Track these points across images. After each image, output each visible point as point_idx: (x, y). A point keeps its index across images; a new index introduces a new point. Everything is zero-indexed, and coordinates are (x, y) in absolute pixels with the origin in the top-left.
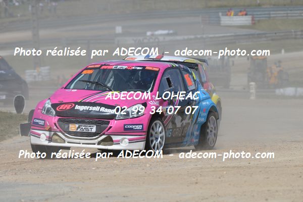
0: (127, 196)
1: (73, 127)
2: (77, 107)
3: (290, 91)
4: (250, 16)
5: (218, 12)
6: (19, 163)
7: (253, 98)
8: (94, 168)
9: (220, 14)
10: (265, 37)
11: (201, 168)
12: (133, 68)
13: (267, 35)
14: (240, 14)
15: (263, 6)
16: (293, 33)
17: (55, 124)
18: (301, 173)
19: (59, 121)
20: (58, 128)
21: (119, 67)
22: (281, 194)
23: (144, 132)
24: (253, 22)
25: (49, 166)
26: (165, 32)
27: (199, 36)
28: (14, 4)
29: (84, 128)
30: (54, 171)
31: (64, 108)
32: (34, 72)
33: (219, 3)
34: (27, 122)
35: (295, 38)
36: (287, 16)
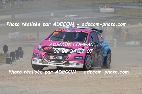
0: (56, 92)
1: (52, 57)
2: (53, 48)
3: (132, 43)
4: (114, 8)
5: (99, 6)
6: (5, 77)
7: (115, 46)
8: (41, 79)
9: (100, 7)
10: (121, 18)
11: (91, 79)
12: (77, 31)
13: (122, 17)
14: (109, 7)
15: (120, 4)
16: (134, 16)
17: (44, 56)
18: (138, 81)
19: (45, 54)
20: (45, 57)
21: (70, 31)
22: (128, 91)
23: (83, 60)
24: (115, 11)
25: (19, 78)
26: (74, 15)
27: (90, 18)
28: (3, 3)
29: (56, 58)
30: (22, 80)
31: (48, 49)
32: (12, 34)
33: (99, 2)
34: (9, 58)
35: (135, 18)
36: (131, 8)
